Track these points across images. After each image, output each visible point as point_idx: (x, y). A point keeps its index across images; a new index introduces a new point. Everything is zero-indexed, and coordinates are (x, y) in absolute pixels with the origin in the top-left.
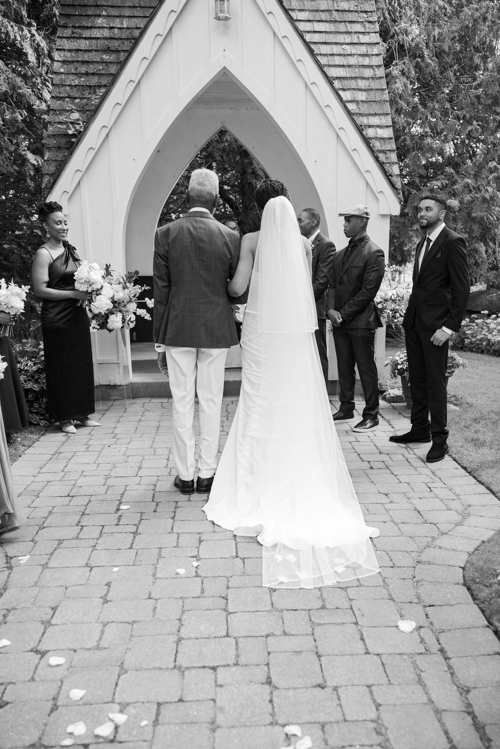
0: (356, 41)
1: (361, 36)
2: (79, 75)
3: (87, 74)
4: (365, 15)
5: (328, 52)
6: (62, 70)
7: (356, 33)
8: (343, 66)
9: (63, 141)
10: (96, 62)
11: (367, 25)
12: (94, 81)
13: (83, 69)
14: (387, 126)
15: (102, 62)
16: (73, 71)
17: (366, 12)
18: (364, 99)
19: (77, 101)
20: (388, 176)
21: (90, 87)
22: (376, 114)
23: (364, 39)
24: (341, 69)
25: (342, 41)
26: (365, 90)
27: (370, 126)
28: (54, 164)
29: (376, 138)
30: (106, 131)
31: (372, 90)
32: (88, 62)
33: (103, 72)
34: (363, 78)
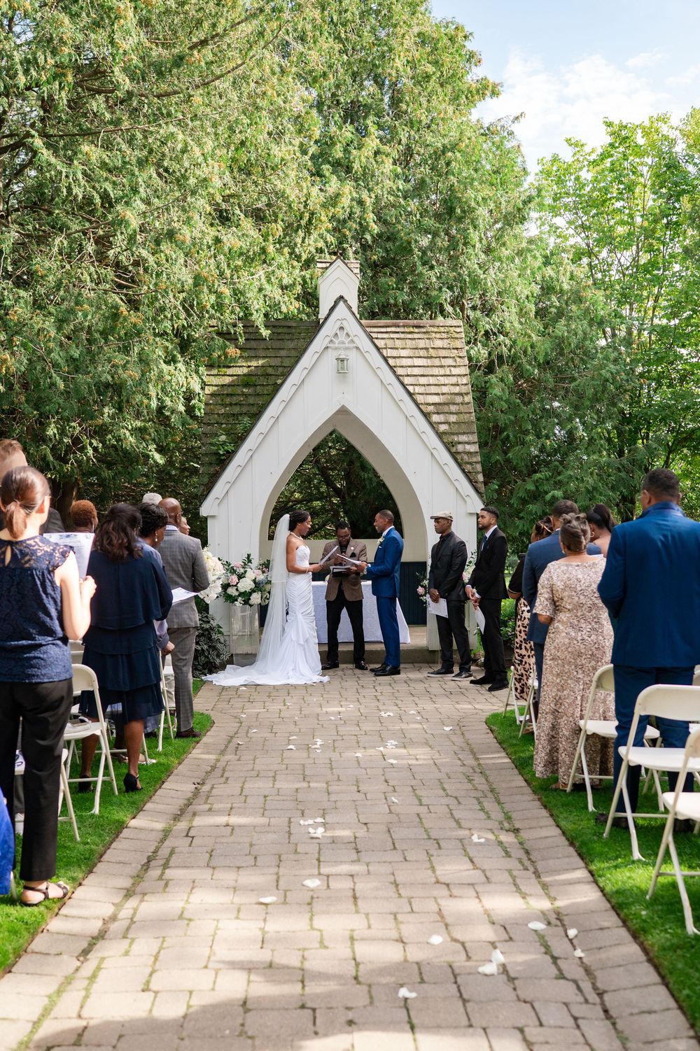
0: (448, 373)
1: (452, 369)
2: (225, 405)
3: (231, 404)
4: (456, 351)
5: (426, 383)
6: (211, 402)
7: (449, 366)
8: (438, 394)
9: (214, 458)
10: (238, 395)
11: (458, 359)
12: (236, 410)
13: (228, 400)
14: (474, 443)
15: (243, 394)
16: (220, 402)
17: (457, 349)
18: (454, 420)
19: (224, 426)
20: (473, 482)
21: (234, 415)
22: (464, 433)
23: (455, 371)
24: (436, 397)
25: (437, 373)
26: (456, 414)
27: (460, 443)
28: (207, 476)
29: (465, 453)
30: (251, 453)
31: (461, 413)
32: (231, 395)
33: (244, 402)
34: (454, 404)
